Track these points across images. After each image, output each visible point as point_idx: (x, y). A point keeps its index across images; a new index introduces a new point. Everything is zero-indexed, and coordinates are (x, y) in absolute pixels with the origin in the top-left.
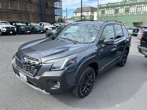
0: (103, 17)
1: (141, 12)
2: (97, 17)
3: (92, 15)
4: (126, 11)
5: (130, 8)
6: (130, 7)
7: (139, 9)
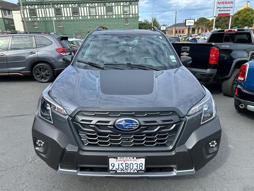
0: (35, 22)
1: (96, 15)
2: (23, 21)
3: (5, 17)
4: (73, 13)
5: (80, 8)
6: (79, 6)
7: (93, 10)
